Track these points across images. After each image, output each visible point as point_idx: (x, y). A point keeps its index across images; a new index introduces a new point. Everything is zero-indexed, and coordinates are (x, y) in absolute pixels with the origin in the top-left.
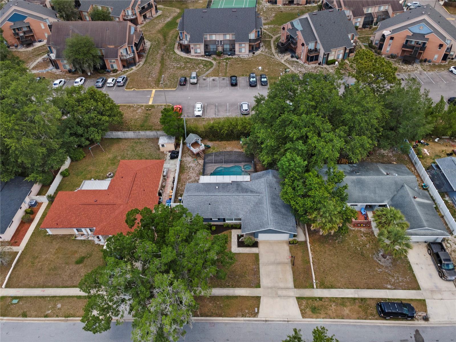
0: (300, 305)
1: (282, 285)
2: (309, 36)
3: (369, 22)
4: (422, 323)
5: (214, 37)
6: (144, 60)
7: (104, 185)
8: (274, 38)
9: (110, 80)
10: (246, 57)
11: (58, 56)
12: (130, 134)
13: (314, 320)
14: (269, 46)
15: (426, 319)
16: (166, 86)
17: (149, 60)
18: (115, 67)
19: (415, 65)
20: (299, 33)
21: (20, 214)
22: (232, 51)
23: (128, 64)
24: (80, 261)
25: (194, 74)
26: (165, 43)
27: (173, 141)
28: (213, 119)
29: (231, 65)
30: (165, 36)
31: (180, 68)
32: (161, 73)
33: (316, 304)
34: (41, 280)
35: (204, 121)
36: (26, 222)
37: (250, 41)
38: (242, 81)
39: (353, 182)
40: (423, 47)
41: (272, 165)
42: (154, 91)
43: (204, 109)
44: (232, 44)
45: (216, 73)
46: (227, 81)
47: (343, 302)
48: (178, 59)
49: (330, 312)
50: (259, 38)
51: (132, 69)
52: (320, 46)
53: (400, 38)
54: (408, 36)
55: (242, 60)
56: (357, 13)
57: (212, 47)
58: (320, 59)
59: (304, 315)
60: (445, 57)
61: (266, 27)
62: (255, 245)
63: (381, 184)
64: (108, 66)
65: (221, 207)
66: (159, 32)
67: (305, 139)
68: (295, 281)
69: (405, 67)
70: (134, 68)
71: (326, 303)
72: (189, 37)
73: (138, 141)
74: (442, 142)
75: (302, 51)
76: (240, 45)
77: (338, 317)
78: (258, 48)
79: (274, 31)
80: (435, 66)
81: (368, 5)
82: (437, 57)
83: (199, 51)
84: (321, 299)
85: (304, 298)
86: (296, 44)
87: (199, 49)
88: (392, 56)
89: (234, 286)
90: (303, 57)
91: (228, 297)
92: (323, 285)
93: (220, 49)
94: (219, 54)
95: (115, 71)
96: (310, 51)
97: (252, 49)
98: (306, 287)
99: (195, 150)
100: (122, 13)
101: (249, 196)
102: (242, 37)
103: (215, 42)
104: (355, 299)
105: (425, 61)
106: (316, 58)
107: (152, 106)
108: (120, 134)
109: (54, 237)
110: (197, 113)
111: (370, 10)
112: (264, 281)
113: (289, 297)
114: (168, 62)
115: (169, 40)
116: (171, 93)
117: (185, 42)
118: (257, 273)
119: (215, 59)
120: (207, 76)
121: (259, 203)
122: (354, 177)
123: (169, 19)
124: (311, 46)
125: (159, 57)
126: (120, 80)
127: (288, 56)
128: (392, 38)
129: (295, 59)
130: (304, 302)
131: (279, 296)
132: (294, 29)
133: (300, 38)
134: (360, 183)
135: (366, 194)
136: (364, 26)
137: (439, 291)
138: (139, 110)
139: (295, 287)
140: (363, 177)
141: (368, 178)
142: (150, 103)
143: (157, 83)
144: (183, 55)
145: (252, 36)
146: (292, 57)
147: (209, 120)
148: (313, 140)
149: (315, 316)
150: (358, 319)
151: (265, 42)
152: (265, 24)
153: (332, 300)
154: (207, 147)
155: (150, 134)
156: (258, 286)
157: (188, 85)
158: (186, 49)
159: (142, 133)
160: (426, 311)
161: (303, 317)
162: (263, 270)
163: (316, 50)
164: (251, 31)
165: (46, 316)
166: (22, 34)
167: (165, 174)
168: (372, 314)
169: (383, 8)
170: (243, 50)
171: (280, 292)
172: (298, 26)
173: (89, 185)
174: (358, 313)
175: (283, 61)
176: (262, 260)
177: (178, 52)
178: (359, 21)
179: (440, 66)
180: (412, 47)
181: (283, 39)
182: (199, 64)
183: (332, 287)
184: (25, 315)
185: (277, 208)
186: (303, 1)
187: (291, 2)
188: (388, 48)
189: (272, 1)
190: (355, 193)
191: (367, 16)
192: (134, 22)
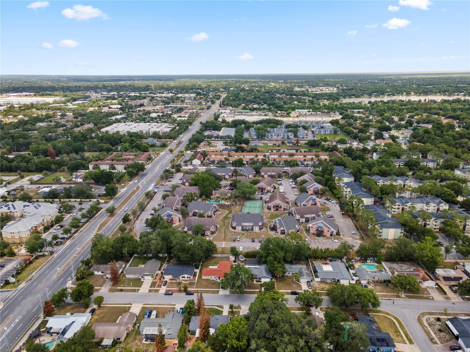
2: (281, 225)
3: (307, 220)
5: (245, 224)
6: (218, 232)
7: (216, 267)
8: (269, 225)
10: (258, 232)
11: (188, 230)
12: (219, 255)
14: (267, 228)
16: (228, 241)
17: (220, 232)
18: (208, 234)
19: (321, 237)
20: (277, 224)
22: (252, 229)
23: (213, 233)
24: (213, 284)
25: (238, 237)
26: (225, 225)
27: (234, 257)
29: (252, 235)
30: (224, 222)
31: (232, 235)
32: (225, 237)
34: (204, 287)
35: (244, 252)
37: (259, 226)
38: (256, 240)
40: (323, 231)
41: (265, 262)
42: (224, 243)
43: (244, 249)
44: (252, 227)
45: (246, 237)
46: (251, 240)
48: (231, 232)
50: (262, 225)
52: (285, 229)
53: (315, 227)
54: (317, 227)
55: (256, 233)
56: (302, 217)
57: (244, 228)
58: (286, 234)
60: (331, 235)
61: (266, 220)
62: (261, 282)
63: (296, 268)
64: (206, 233)
66: (221, 220)
67: (274, 253)
69: (317, 238)
70: (215, 234)
72: (236, 224)
73: (222, 257)
74: (320, 260)
75: (279, 230)
78: (262, 228)
79: (269, 222)
80: (328, 238)
81: (306, 214)
82: (328, 235)
86: (277, 228)
87: (239, 228)
88: (313, 234)
90: (279, 232)
91: (254, 291)
92: (278, 289)
93: (248, 228)
94: (247, 230)
95: (208, 236)
96: (282, 231)
97: (260, 229)
99: (242, 260)
100: (207, 213)
101: (259, 270)
102: (256, 224)
103: (246, 226)
105: (325, 236)
106: (284, 233)
107: (224, 248)
108: (216, 255)
109: (204, 279)
110: (241, 250)
111: (308, 216)
114: (227, 233)
115: (226, 224)
116: (231, 243)
117: (234, 225)
119: (246, 232)
120: (243, 238)
121: (262, 271)
122: (290, 266)
123: (224, 215)
124: (282, 229)
125: (223, 231)
126: (211, 238)
127: (274, 232)
128: (312, 228)
129: (276, 233)
132: (276, 222)
133: (278, 226)
134: (291, 268)
135: (292, 270)
136: (306, 221)
138: (220, 249)
140: (292, 266)
141: (293, 266)
142: (224, 247)
143: (224, 240)
144: (233, 230)
145: (260, 224)
148: (276, 253)
151: (265, 226)
152: (265, 219)
154: (245, 259)
155: (226, 255)
157: (236, 241)
158: (234, 228)
159: (223, 255)
164: (260, 222)
165: (208, 293)
166: (169, 221)
168: (289, 294)
169: (313, 215)
172: (277, 222)
173: (211, 267)
175: (272, 234)
177: (231, 229)
178: (303, 220)
179: (330, 238)
180: (319, 231)
181: (272, 226)
182: (240, 234)
183: (281, 290)
184: (202, 293)
185: (267, 272)
186: (282, 209)
187: (277, 210)
188: (312, 231)
189: (269, 209)
190: (289, 270)
191: (306, 218)
192: (211, 217)
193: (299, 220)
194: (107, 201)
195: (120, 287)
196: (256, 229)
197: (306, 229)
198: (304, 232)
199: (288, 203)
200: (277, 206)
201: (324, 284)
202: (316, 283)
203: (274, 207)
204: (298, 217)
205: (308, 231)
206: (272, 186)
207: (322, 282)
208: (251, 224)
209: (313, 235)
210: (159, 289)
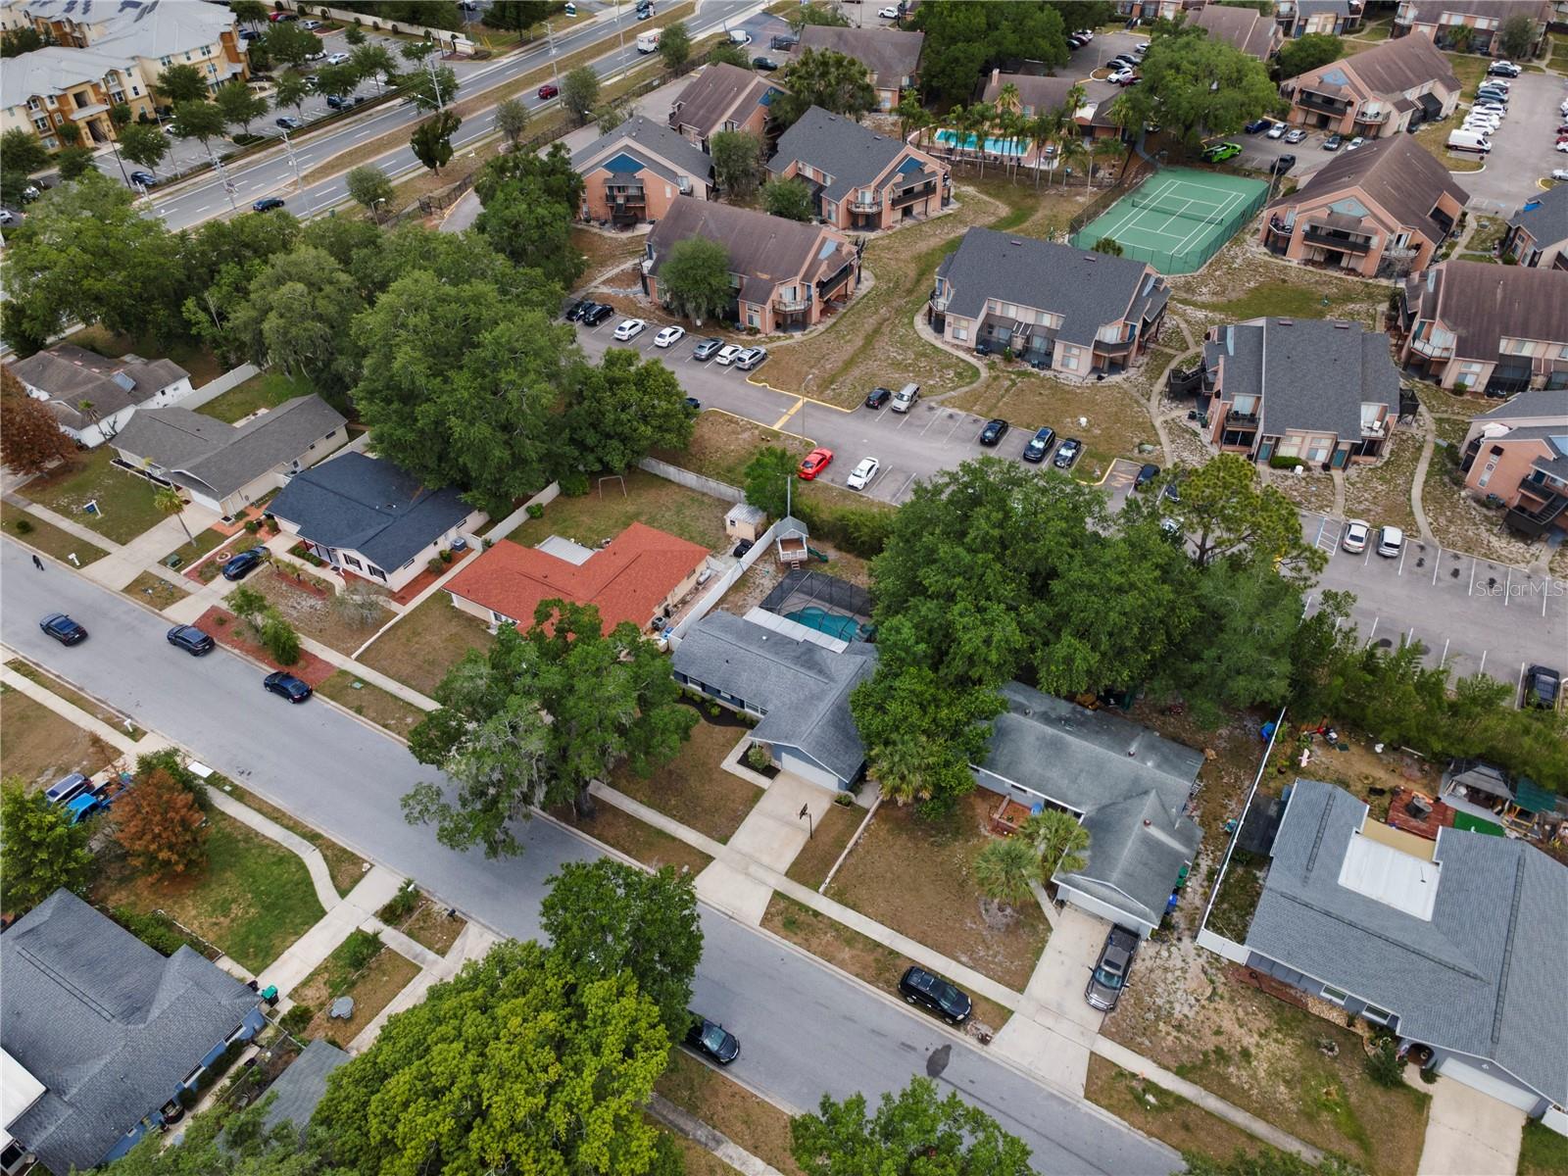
0: (771, 904)
1: (766, 859)
2: (1247, 378)
4: (972, 1042)
5: (1013, 312)
6: (830, 321)
7: (579, 556)
8: (1192, 351)
9: (726, 351)
10: (1075, 381)
11: (653, 271)
12: (689, 478)
13: (778, 938)
14: (1156, 370)
15: (984, 1040)
16: (835, 398)
17: (842, 327)
18: (757, 323)
19: (1535, 548)
20: (1224, 361)
21: (430, 553)
22: (1044, 358)
23: (786, 322)
25: (907, 390)
26: (909, 293)
27: (758, 520)
28: (882, 505)
29: (1020, 392)
30: (922, 274)
32: (850, 363)
33: (802, 917)
34: (406, 670)
35: (856, 501)
36: (436, 569)
37: (1099, 345)
38: (1014, 438)
39: (1042, 739)
42: (803, 401)
43: (878, 475)
44: (1051, 336)
45: (969, 401)
47: (851, 937)
48: (909, 342)
49: (814, 942)
51: (792, 337)
52: (1261, 413)
53: (1523, 458)
54: (1541, 461)
55: (1056, 388)
56: (1475, 348)
57: (1000, 335)
58: (1255, 446)
59: (766, 921)
62: (771, 772)
63: (1100, 768)
64: (744, 316)
65: (745, 675)
66: (918, 258)
68: (794, 864)
69: (1502, 544)
70: (798, 335)
71: (821, 926)
72: (951, 295)
73: (697, 497)
74: (1391, 758)
75: (1218, 410)
76: (1067, 348)
77: (823, 955)
78: (1116, 366)
83: (963, 335)
84: (816, 914)
85: (788, 898)
86: (1211, 386)
87: (967, 331)
88: (1488, 502)
89: (682, 820)
90: (1216, 425)
91: (661, 833)
92: (839, 896)
93: (1018, 343)
94: (1010, 357)
95: (754, 331)
96: (1233, 416)
98: (805, 883)
99: (785, 556)
100: (850, 196)
101: (809, 678)
102: (1077, 332)
103: (1010, 324)
104: (879, 945)
106: (1247, 439)
107: (776, 435)
108: (671, 472)
109: (459, 614)
110: (853, 481)
111: (1528, 349)
112: (742, 838)
113: (764, 883)
114: (882, 342)
116: (834, 418)
117: (941, 306)
118: (737, 820)
119: (992, 366)
120: (942, 403)
121: (815, 698)
122: (1050, 731)
123: (963, 231)
124: (1243, 403)
125: (870, 323)
126: (746, 355)
127: (1181, 413)
128: (1497, 451)
129: (1196, 426)
130: (782, 904)
131: (747, 874)
132: (1222, 347)
133: (1224, 378)
134: (1056, 748)
135: (1055, 774)
136: (1493, 389)
137: (1060, 1013)
138: (746, 435)
139: (787, 874)
140: (1069, 738)
141: (1083, 747)
142: (776, 427)
143: (825, 384)
144: (926, 333)
145: (1111, 334)
146: (1192, 417)
147: (872, 503)
149: (782, 933)
150: (857, 975)
151: (1150, 356)
153: (836, 926)
154: (819, 559)
155: (723, 489)
156: (724, 840)
157: (884, 411)
158: (938, 323)
159: (714, 484)
160: (996, 1029)
161: (762, 924)
162: (753, 820)
163: (1252, 419)
164: (1108, 321)
165: (385, 726)
166: (620, 201)
167: (702, 579)
168: (887, 982)
170: (1073, 364)
171: (753, 869)
172: (1230, 343)
173: (555, 545)
174: (865, 967)
175: (1158, 423)
176: (763, 804)
177: (920, 323)
178: (1477, 375)
180: (1547, 493)
181: (1195, 366)
182: (948, 367)
183: (854, 907)
184: (359, 711)
185: (842, 719)
186: (1368, 265)
187: (1333, 259)
188: (1484, 475)
189: (1277, 243)
190: (1032, 761)
191: (1504, 361)
192: (872, 222)
193: (1443, 363)
194: (487, 47)
195: (47, 504)
196: (1074, 364)
197: (1451, 451)
198: (1423, 467)
199: (1444, 225)
200: (1340, 237)
201: (1261, 1022)
202: (1196, 965)
203: (1312, 234)
204: (1438, 341)
205: (1454, 463)
206: (1412, 95)
207: (1256, 981)
208: (1048, 320)
209: (1478, 511)
210: (190, 585)
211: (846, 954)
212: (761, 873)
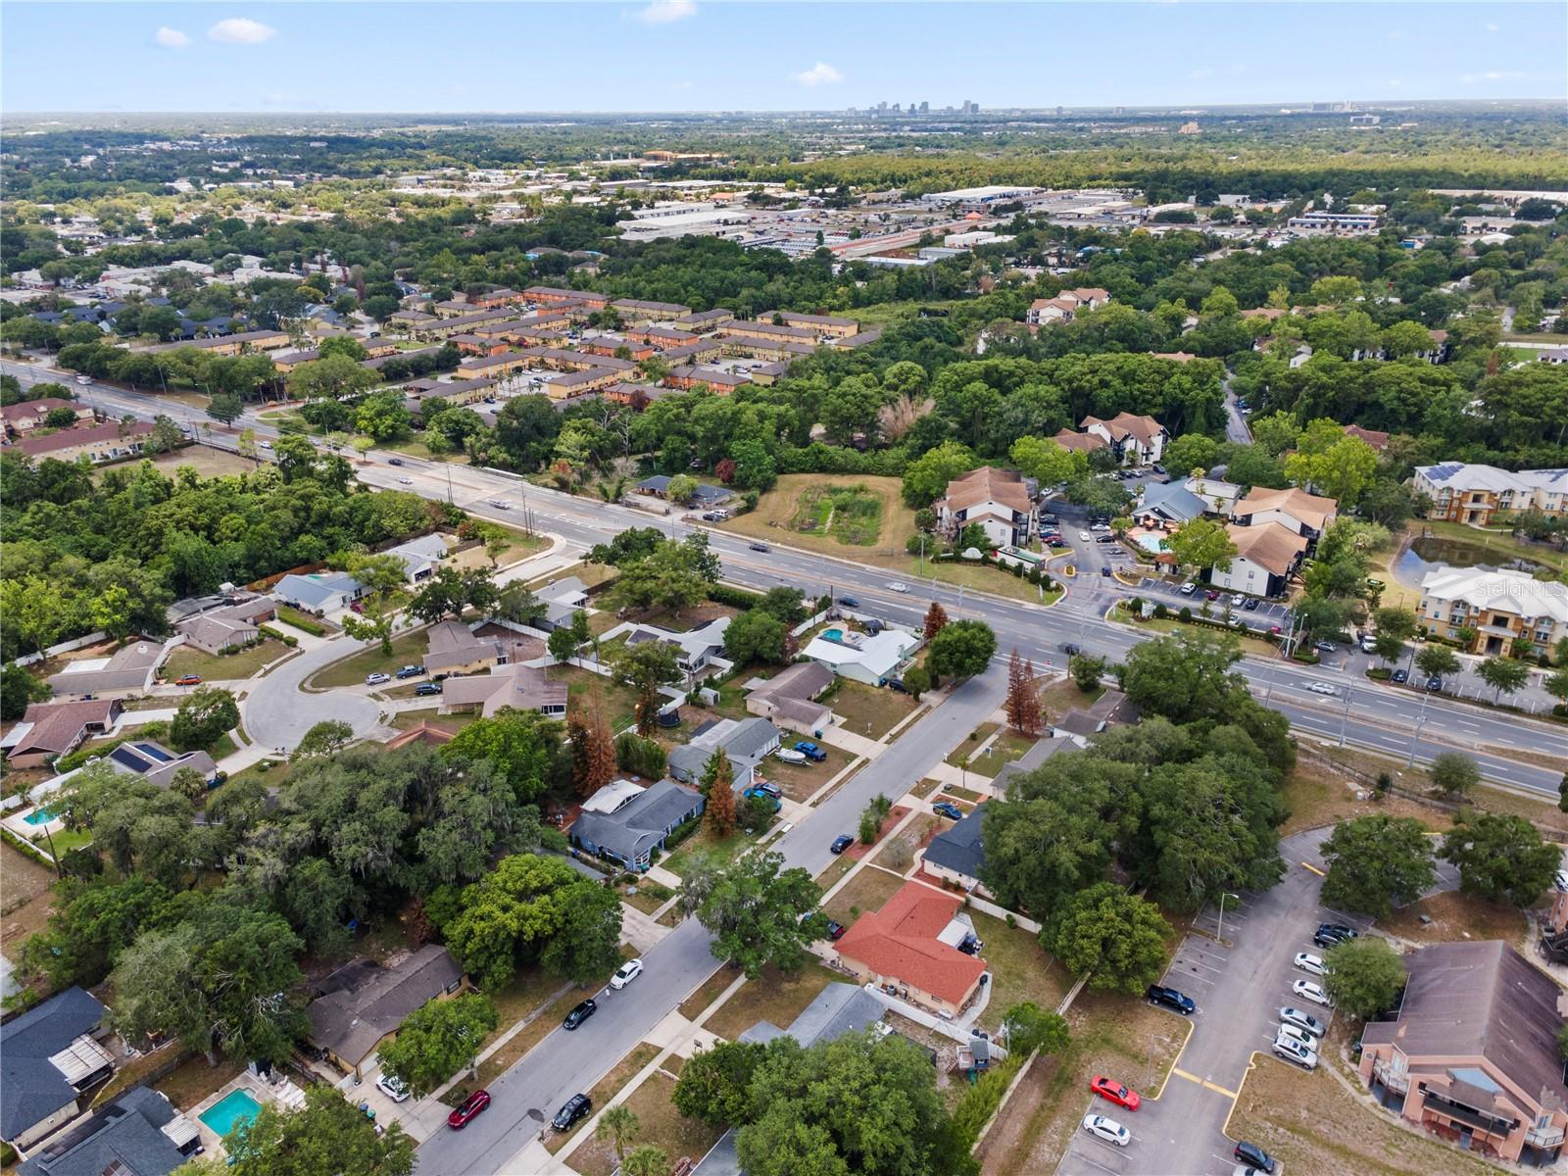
0: (655, 1047)
7: (949, 938)
13: (632, 1049)
15: (541, 1138)
21: (953, 876)
33: (643, 1060)
35: (1068, 1126)
36: (946, 884)
47: (622, 1082)
49: (625, 1065)
59: (644, 1044)
68: (680, 1057)
71: (635, 1068)
77: (616, 1068)
84: (643, 1067)
85: (657, 1054)
89: (722, 1007)
91: (716, 997)
92: (652, 1078)
98: (666, 1062)
104: (615, 1095)
112: (704, 1034)
113: (669, 1044)
118: (718, 1032)
130: (653, 1052)
131: (677, 1036)
138: (1154, 1047)
139: (673, 1054)
142: (1175, 1071)
147: (1062, 1136)
149: (635, 1051)
150: (599, 1083)
153: (634, 1074)
156: (704, 1026)
160: (545, 1146)
161: (643, 1042)
171: (681, 1039)
174: (602, 1087)
183: (643, 1084)
210: (930, 797)
211: (613, 1078)
212: (677, 1042)
